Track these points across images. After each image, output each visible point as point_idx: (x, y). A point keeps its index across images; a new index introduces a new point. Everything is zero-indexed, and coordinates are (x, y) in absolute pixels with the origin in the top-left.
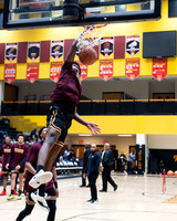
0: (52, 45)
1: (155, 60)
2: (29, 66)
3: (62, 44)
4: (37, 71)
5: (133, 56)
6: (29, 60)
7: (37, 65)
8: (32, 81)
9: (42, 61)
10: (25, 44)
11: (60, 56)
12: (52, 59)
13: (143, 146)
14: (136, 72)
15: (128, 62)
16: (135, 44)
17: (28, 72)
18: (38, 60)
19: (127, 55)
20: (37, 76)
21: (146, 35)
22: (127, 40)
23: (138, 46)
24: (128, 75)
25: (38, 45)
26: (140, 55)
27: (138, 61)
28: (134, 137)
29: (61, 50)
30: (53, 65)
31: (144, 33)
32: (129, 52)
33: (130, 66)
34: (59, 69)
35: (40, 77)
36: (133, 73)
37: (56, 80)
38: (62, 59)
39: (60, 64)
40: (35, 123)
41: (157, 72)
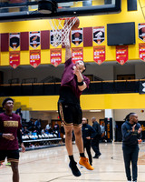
0: (30, 36)
1: (118, 47)
2: (11, 53)
3: (39, 35)
4: (19, 58)
5: (99, 44)
6: (11, 49)
7: (18, 53)
8: (15, 67)
9: (22, 49)
10: (7, 35)
11: (37, 45)
12: (31, 48)
13: (111, 119)
14: (103, 57)
15: (95, 49)
16: (100, 34)
17: (11, 60)
18: (19, 49)
19: (95, 44)
20: (19, 62)
21: (109, 26)
22: (94, 31)
23: (103, 36)
24: (96, 60)
25: (18, 36)
26: (105, 43)
27: (104, 48)
28: (103, 112)
29: (38, 40)
30: (32, 53)
31: (108, 25)
32: (96, 41)
33: (97, 52)
34: (37, 57)
35: (22, 63)
36: (101, 58)
37: (35, 66)
38: (39, 47)
39: (38, 52)
40: (19, 103)
41: (120, 57)
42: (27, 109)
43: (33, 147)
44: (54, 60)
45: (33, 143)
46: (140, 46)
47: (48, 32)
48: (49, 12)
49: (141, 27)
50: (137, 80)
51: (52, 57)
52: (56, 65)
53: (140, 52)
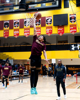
0: (14, 22)
1: (59, 27)
2: (5, 31)
3: (18, 21)
4: (8, 33)
5: (49, 25)
6: (5, 29)
7: (8, 30)
8: (6, 37)
9: (10, 28)
10: (3, 21)
12: (14, 28)
13: (55, 64)
14: (51, 32)
15: (47, 28)
16: (50, 20)
17: (4, 34)
18: (8, 28)
19: (47, 25)
20: (8, 35)
22: (47, 19)
23: (51, 21)
24: (47, 33)
25: (8, 22)
26: (52, 25)
27: (51, 27)
28: (51, 60)
29: (18, 24)
30: (15, 30)
31: (54, 15)
32: (47, 24)
33: (48, 29)
34: (17, 32)
35: (10, 36)
36: (50, 32)
37: (16, 37)
38: (18, 27)
39: (18, 30)
40: (8, 56)
41: (60, 32)
42: (12, 59)
43: (15, 78)
44: (26, 34)
45: (15, 76)
46: (71, 26)
47: (23, 20)
48: (24, 10)
49: (71, 16)
50: (69, 44)
51: (25, 32)
52: (27, 36)
53: (71, 29)
